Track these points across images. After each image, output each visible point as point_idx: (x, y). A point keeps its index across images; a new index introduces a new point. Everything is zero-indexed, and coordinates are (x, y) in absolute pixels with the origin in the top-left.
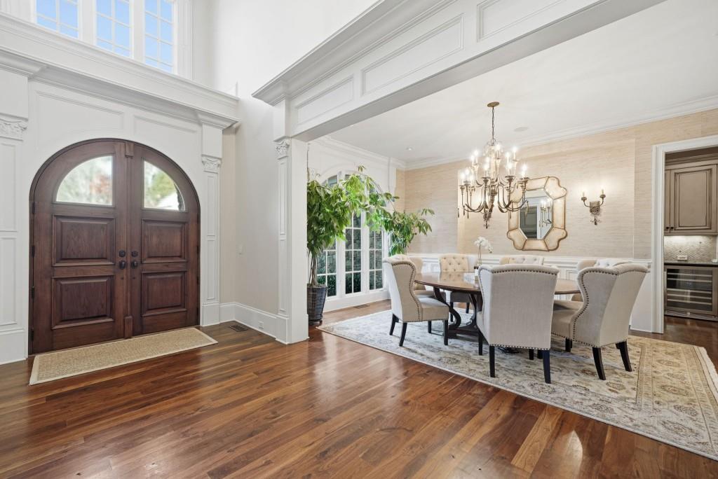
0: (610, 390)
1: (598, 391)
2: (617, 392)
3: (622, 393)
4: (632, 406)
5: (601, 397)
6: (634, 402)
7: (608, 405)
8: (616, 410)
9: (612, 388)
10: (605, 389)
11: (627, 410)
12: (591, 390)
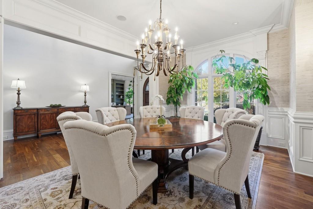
0: (57, 188)
1: (61, 183)
2: (52, 189)
3: (49, 191)
4: (40, 187)
5: (57, 181)
6: (40, 190)
7: (50, 179)
8: (45, 179)
9: (57, 190)
10: (59, 187)
11: (41, 183)
12: (64, 181)
